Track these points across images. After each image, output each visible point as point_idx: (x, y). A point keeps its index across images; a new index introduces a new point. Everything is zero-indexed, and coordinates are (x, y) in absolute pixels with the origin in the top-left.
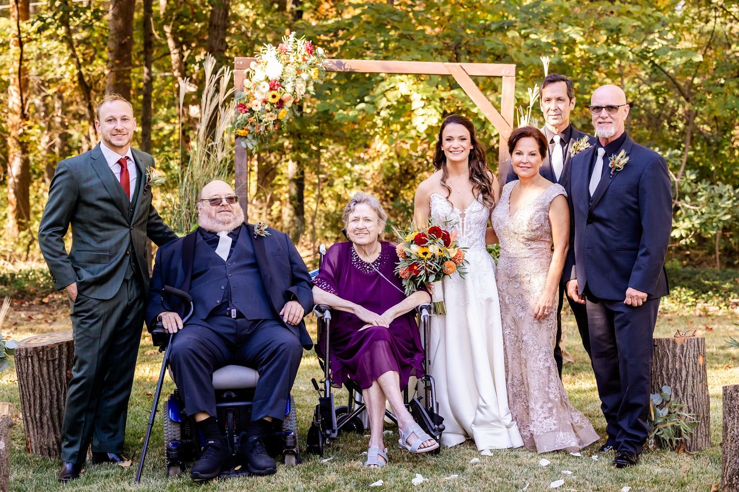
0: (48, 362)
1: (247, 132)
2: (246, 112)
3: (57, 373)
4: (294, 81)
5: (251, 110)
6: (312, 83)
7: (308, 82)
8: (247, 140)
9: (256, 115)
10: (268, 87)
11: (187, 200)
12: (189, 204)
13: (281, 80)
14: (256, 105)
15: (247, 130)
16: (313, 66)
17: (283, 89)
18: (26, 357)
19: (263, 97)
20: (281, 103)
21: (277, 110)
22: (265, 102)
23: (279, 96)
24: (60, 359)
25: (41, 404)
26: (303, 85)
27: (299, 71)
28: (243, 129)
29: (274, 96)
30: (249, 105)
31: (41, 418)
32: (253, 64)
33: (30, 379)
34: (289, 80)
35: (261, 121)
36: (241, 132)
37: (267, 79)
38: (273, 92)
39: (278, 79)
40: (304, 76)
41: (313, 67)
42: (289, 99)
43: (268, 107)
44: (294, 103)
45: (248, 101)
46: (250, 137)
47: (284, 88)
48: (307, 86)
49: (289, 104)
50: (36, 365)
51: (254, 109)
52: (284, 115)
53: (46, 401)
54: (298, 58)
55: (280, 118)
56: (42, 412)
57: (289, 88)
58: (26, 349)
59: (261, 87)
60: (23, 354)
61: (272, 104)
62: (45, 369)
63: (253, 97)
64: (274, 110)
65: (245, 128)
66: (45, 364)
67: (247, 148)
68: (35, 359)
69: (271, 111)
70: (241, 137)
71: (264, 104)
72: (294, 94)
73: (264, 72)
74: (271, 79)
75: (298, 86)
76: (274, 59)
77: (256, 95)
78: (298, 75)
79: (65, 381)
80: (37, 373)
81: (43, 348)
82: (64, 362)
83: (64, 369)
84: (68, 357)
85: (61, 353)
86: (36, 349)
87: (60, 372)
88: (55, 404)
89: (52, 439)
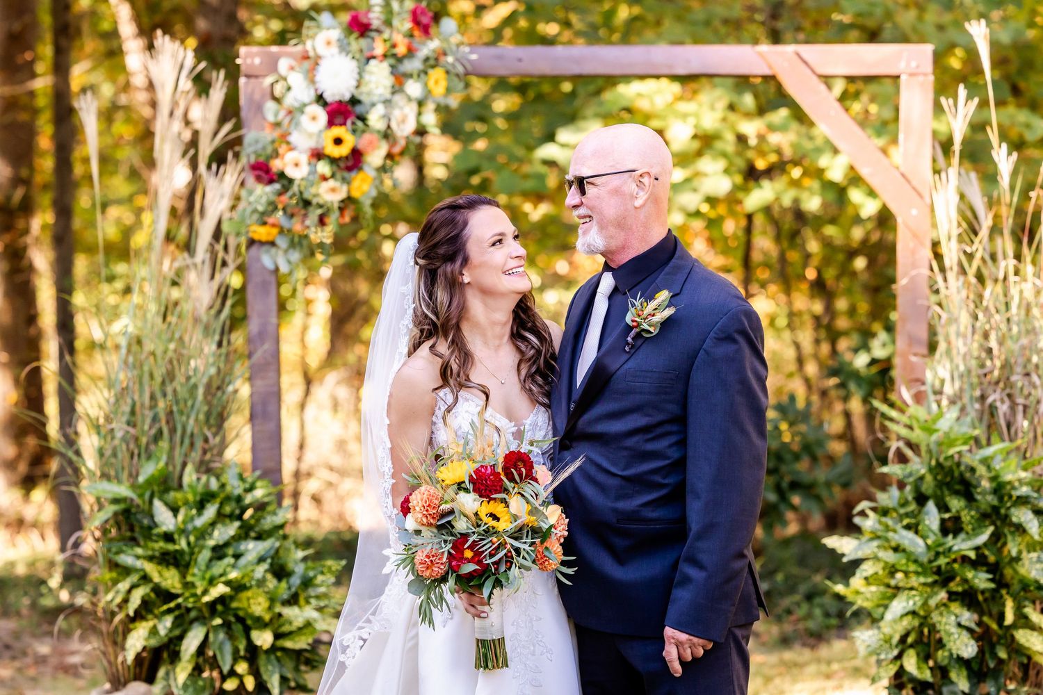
1: (275, 231)
2: (271, 181)
4: (387, 102)
5: (282, 175)
6: (430, 107)
7: (421, 103)
8: (273, 250)
9: (295, 188)
10: (323, 117)
11: (129, 401)
12: (133, 412)
13: (354, 101)
14: (294, 164)
15: (274, 225)
16: (432, 62)
17: (360, 124)
19: (312, 144)
20: (355, 160)
21: (346, 174)
22: (318, 155)
23: (350, 141)
26: (410, 110)
27: (400, 79)
28: (265, 223)
29: (338, 141)
30: (276, 165)
32: (283, 65)
34: (375, 99)
35: (307, 203)
36: (261, 233)
37: (320, 99)
38: (338, 131)
39: (347, 97)
40: (414, 88)
41: (433, 67)
42: (373, 147)
43: (323, 168)
44: (390, 156)
45: (276, 154)
46: (282, 243)
47: (363, 119)
48: (420, 114)
51: (291, 172)
52: (366, 187)
54: (394, 46)
55: (355, 194)
57: (376, 119)
59: (304, 120)
61: (333, 161)
63: (288, 143)
64: (339, 175)
65: (271, 220)
67: (277, 269)
69: (333, 176)
70: (262, 243)
71: (314, 161)
72: (387, 135)
73: (312, 81)
74: (329, 97)
75: (396, 114)
76: (334, 49)
77: (294, 138)
78: (398, 86)
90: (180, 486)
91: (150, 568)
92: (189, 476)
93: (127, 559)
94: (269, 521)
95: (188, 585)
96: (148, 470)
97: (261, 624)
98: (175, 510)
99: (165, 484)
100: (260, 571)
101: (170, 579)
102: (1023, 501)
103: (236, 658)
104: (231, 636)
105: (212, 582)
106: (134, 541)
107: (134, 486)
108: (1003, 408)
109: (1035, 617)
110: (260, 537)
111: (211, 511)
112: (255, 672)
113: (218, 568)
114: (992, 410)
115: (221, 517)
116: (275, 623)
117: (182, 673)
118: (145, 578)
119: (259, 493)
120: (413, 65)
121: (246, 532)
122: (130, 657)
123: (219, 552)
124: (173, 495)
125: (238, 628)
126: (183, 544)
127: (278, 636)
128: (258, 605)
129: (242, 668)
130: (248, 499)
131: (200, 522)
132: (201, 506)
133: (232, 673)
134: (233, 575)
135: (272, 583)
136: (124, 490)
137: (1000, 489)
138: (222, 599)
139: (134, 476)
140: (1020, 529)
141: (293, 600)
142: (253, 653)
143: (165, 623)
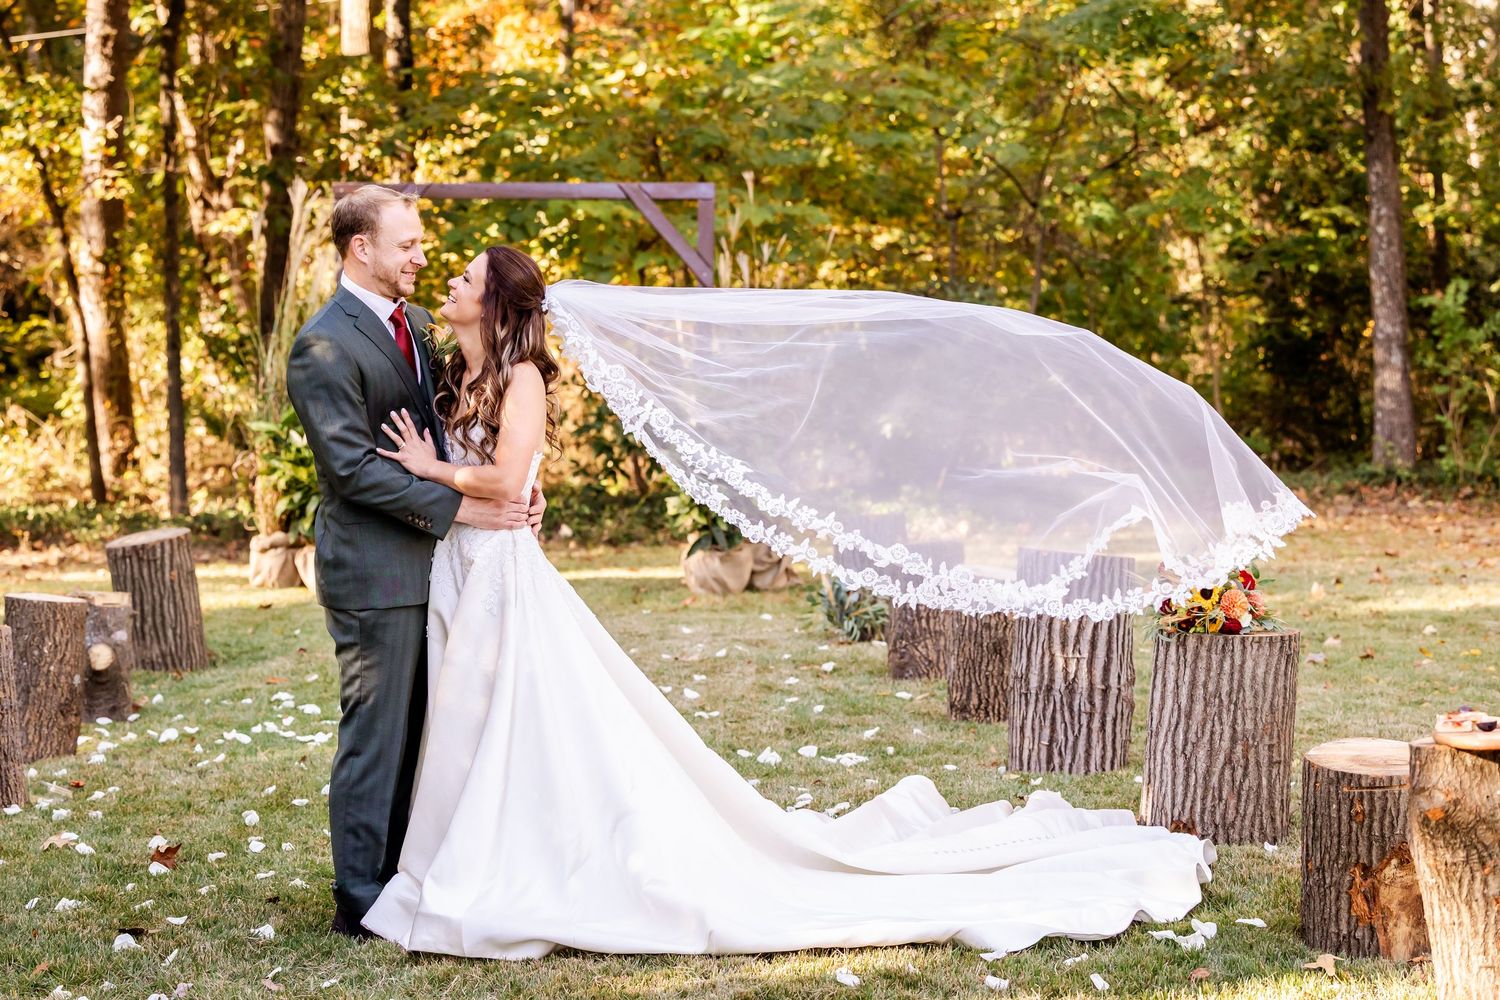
0: (149, 561)
3: (159, 575)
18: (124, 557)
24: (163, 558)
25: (143, 611)
31: (142, 628)
33: (128, 579)
50: (136, 566)
53: (147, 608)
56: (143, 621)
58: (124, 549)
60: (120, 553)
62: (145, 571)
66: (145, 565)
68: (135, 559)
79: (168, 584)
80: (137, 575)
81: (143, 547)
82: (167, 562)
83: (167, 569)
84: (172, 556)
85: (163, 552)
86: (134, 548)
87: (163, 574)
88: (158, 610)
89: (156, 651)
91: (288, 467)
93: (276, 464)
96: (285, 416)
101: (301, 473)
106: (278, 454)
107: (277, 423)
117: (306, 524)
118: (286, 473)
122: (278, 515)
136: (272, 427)
139: (277, 419)
143: (297, 497)
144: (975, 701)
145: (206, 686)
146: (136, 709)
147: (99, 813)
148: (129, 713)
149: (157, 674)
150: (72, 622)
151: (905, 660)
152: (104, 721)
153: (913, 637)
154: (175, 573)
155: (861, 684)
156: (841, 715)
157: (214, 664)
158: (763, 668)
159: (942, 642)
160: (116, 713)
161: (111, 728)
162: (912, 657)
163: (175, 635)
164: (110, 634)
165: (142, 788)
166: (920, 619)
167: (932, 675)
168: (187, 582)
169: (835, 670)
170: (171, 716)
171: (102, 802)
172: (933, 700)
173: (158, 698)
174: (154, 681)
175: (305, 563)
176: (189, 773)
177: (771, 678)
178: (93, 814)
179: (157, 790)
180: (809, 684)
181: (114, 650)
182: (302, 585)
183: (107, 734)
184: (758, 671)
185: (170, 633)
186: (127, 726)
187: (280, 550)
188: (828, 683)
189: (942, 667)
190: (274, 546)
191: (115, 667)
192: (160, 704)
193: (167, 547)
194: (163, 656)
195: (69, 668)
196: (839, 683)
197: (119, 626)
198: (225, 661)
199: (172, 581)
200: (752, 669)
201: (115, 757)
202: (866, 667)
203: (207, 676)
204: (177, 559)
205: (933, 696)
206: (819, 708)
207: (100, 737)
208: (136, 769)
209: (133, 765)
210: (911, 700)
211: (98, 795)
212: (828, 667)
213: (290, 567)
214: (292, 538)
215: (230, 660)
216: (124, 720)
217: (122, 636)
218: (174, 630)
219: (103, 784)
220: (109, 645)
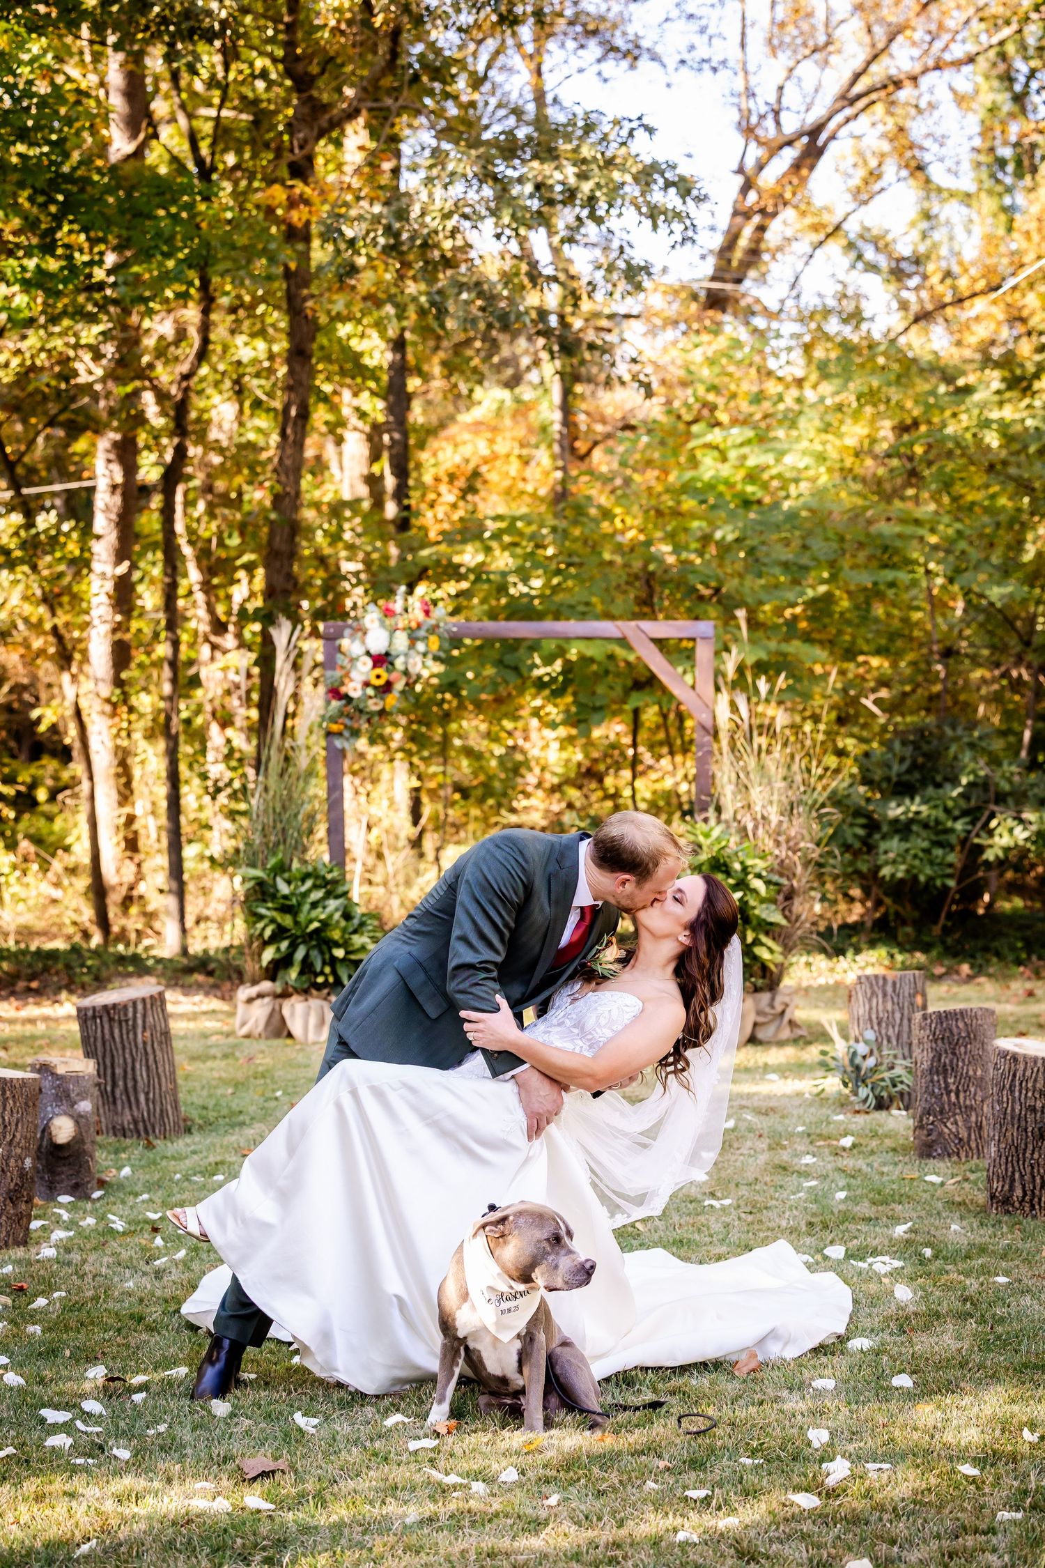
0: (120, 1021)
1: (342, 727)
2: (340, 699)
3: (131, 1035)
4: (406, 655)
5: (347, 695)
6: (430, 657)
7: (424, 655)
8: (342, 738)
9: (354, 703)
10: (370, 663)
13: (387, 654)
14: (354, 689)
15: (342, 724)
16: (431, 632)
17: (391, 667)
18: (94, 1017)
19: (363, 678)
20: (387, 687)
21: (383, 695)
23: (385, 676)
24: (135, 1018)
25: (113, 1074)
26: (419, 659)
27: (413, 640)
28: (337, 723)
29: (378, 677)
30: (343, 690)
31: (113, 1092)
32: (346, 633)
33: (99, 1044)
34: (399, 652)
35: (361, 711)
36: (335, 728)
37: (368, 653)
38: (379, 671)
39: (383, 652)
40: (421, 647)
41: (431, 635)
42: (398, 680)
43: (370, 691)
44: (407, 684)
45: (342, 684)
46: (346, 734)
47: (392, 664)
48: (424, 661)
49: (399, 686)
50: (106, 1026)
51: (353, 694)
52: (394, 702)
53: (118, 1071)
54: (410, 623)
56: (114, 1085)
57: (399, 663)
58: (94, 1008)
59: (359, 665)
60: (90, 1013)
61: (375, 688)
62: (116, 1032)
63: (350, 678)
64: (379, 696)
65: (340, 721)
66: (116, 1025)
67: (343, 749)
68: (105, 1019)
69: (376, 696)
70: (334, 734)
71: (365, 688)
72: (406, 673)
73: (363, 642)
74: (373, 652)
75: (411, 661)
76: (377, 624)
77: (353, 674)
78: (412, 646)
79: (140, 1045)
80: (107, 1036)
81: (114, 1006)
82: (140, 1022)
83: (139, 1030)
84: (144, 1016)
85: (135, 1012)
86: (105, 1007)
87: (135, 1034)
88: (130, 1073)
89: (127, 1117)
90: (289, 869)
91: (275, 914)
92: (296, 865)
93: (263, 911)
94: (341, 890)
95: (296, 923)
96: (272, 862)
97: (337, 945)
98: (289, 882)
99: (282, 868)
100: (337, 916)
101: (287, 921)
102: (759, 876)
103: (324, 963)
104: (322, 953)
105: (311, 921)
106: (264, 901)
107: (264, 869)
108: (750, 826)
109: (764, 939)
110: (337, 897)
111: (309, 883)
112: (334, 972)
113: (314, 914)
114: (745, 829)
115: (315, 887)
116: (345, 944)
117: (293, 974)
118: (273, 921)
119: (335, 874)
120: (422, 633)
121: (328, 895)
122: (264, 963)
123: (314, 905)
124: (286, 875)
125: (325, 948)
126: (294, 901)
127: (347, 953)
128: (336, 935)
129: (327, 970)
130: (329, 877)
131: (303, 889)
132: (303, 880)
133: (322, 973)
134: (323, 917)
135: (343, 923)
136: (258, 873)
137: (745, 870)
138: (317, 931)
139: (264, 865)
140: (755, 891)
141: (355, 932)
142: (333, 961)
143: (284, 945)
144: (1018, 1192)
145: (178, 1158)
146: (102, 1184)
147: (37, 1329)
148: (93, 1190)
149: (128, 1141)
150: (23, 1100)
151: (933, 1137)
152: (65, 1199)
153: (941, 1112)
154: (148, 1034)
155: (884, 1164)
156: (867, 1204)
157: (188, 1131)
158: (775, 1146)
159: (973, 1119)
160: (79, 1190)
161: (71, 1208)
162: (941, 1134)
163: (147, 1100)
164: (73, 1104)
165: (90, 1294)
166: (949, 1093)
167: (963, 1155)
168: (161, 1043)
169: (854, 1146)
170: (136, 1195)
171: (44, 1311)
172: (966, 1185)
173: (126, 1171)
174: (124, 1150)
175: (293, 1014)
176: (145, 1274)
177: (785, 1156)
178: (31, 1329)
179: (107, 1297)
180: (829, 1163)
181: (77, 1122)
182: (290, 1035)
183: (65, 1216)
184: (770, 1148)
185: (142, 1098)
186: (89, 1206)
187: (267, 1000)
188: (848, 1162)
189: (973, 1145)
190: (260, 996)
191: (78, 1140)
192: (127, 1178)
193: (140, 1007)
194: (135, 1122)
195: (19, 1151)
196: (861, 1163)
197: (83, 1096)
198: (201, 1128)
199: (145, 1043)
200: (763, 1144)
201: (68, 1251)
202: (888, 1143)
203: (181, 1144)
204: (150, 1019)
205: (966, 1180)
206: (841, 1195)
207: (58, 1221)
208: (87, 1268)
209: (84, 1261)
210: (942, 1184)
211: (41, 1302)
212: (847, 1142)
213: (277, 1017)
214: (278, 987)
215: (207, 1126)
216: (88, 1197)
217: (85, 1106)
218: (147, 1094)
219: (48, 1288)
220: (71, 1116)
